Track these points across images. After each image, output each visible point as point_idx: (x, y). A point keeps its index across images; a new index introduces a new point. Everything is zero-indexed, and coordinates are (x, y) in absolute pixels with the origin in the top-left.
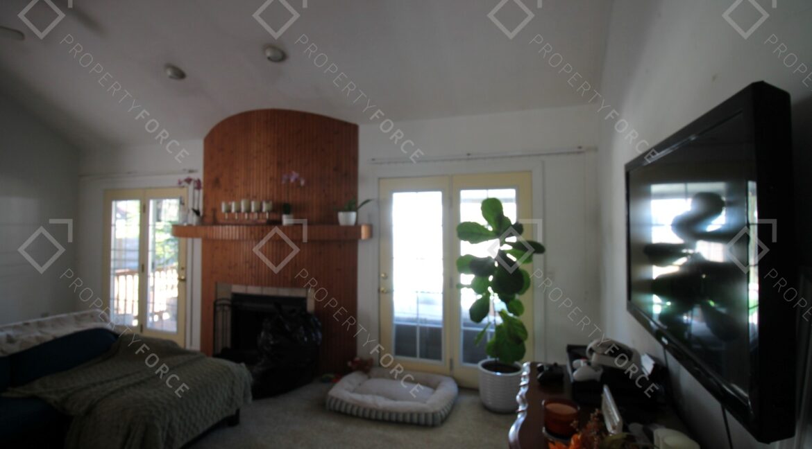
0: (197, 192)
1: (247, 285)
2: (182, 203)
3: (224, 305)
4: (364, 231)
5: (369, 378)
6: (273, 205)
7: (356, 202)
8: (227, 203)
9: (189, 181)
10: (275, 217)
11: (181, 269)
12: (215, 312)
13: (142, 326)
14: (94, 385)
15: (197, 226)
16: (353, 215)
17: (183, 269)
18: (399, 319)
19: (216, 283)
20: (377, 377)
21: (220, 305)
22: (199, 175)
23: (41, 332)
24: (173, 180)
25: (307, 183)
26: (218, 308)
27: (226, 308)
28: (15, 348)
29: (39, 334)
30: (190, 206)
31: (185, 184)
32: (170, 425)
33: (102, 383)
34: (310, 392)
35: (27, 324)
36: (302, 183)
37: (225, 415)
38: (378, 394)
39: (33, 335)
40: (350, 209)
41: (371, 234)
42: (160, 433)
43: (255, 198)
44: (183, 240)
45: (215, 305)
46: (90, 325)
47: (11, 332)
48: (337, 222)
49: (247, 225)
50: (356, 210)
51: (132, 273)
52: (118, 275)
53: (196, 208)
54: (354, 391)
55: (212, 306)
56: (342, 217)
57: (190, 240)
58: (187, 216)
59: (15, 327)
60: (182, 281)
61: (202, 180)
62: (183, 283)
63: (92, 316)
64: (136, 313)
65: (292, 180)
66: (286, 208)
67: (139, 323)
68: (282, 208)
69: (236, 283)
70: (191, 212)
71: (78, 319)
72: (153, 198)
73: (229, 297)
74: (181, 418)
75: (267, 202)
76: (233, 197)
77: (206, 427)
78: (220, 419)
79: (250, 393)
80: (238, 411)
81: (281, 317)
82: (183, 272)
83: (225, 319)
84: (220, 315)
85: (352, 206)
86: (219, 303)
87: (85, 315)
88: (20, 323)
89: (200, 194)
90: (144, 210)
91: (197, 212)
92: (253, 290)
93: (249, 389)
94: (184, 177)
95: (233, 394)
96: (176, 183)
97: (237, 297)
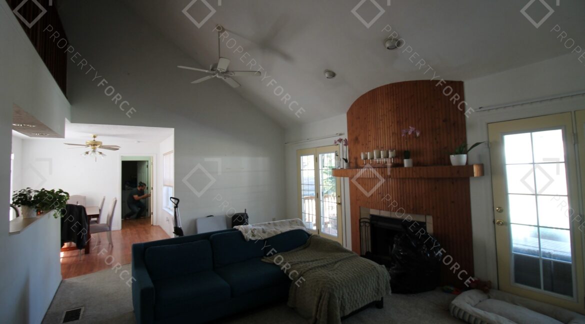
0: (345, 147)
1: (380, 210)
2: (336, 155)
3: (366, 222)
4: (475, 169)
5: (489, 298)
6: (396, 152)
7: (466, 146)
8: (364, 154)
9: (340, 140)
10: (398, 161)
11: (339, 197)
12: (360, 226)
13: (318, 230)
14: (301, 262)
15: (347, 169)
16: (464, 157)
17: (339, 196)
18: (517, 250)
19: (360, 207)
20: (497, 298)
21: (363, 222)
22: (345, 137)
23: (276, 229)
24: (331, 141)
25: (421, 134)
26: (362, 224)
27: (367, 224)
28: (266, 236)
29: (275, 230)
30: (341, 157)
31: (338, 143)
32: (342, 297)
33: (305, 262)
34: (436, 297)
35: (269, 224)
36: (418, 134)
37: (375, 299)
38: (501, 314)
39: (272, 230)
40: (461, 153)
41: (482, 172)
42: (337, 301)
43: (382, 148)
44: (338, 178)
45: (360, 222)
46: (296, 227)
47: (263, 227)
48: (449, 163)
49: (379, 168)
50: (466, 152)
51: (311, 198)
52: (305, 199)
53: (345, 158)
54: (475, 306)
55: (358, 222)
56: (453, 158)
57: (342, 178)
58: (340, 163)
59: (265, 225)
60: (339, 204)
61: (347, 139)
62: (339, 206)
63: (297, 222)
64: (314, 222)
65: (410, 133)
66: (407, 155)
67: (317, 228)
68: (402, 154)
69: (373, 208)
70: (342, 159)
71: (291, 223)
72: (321, 153)
73: (369, 217)
74: (348, 294)
75: (392, 151)
76: (367, 149)
77: (363, 305)
78: (372, 301)
79: (390, 288)
80: (382, 298)
81: (407, 235)
82: (339, 198)
83: (367, 232)
84: (363, 228)
85: (463, 150)
86: (362, 220)
87: (294, 221)
88: (267, 223)
89: (346, 148)
90: (316, 160)
91: (346, 161)
92: (384, 214)
93: (389, 284)
94: (337, 138)
95: (379, 285)
96: (333, 143)
97: (373, 217)
